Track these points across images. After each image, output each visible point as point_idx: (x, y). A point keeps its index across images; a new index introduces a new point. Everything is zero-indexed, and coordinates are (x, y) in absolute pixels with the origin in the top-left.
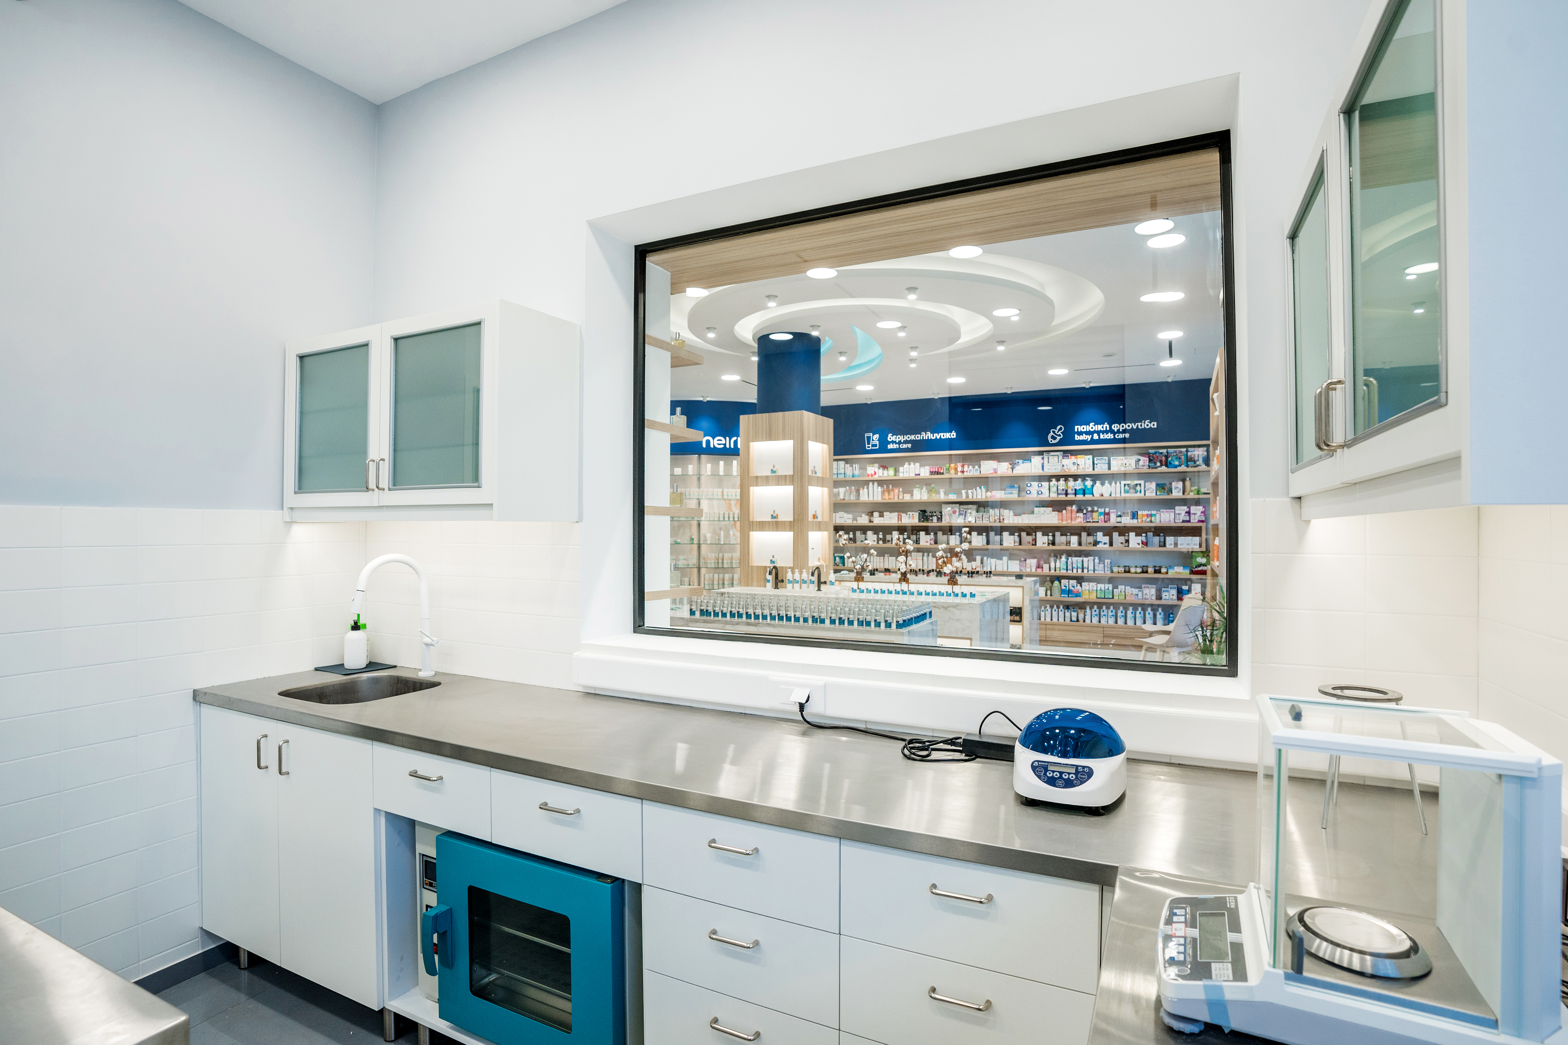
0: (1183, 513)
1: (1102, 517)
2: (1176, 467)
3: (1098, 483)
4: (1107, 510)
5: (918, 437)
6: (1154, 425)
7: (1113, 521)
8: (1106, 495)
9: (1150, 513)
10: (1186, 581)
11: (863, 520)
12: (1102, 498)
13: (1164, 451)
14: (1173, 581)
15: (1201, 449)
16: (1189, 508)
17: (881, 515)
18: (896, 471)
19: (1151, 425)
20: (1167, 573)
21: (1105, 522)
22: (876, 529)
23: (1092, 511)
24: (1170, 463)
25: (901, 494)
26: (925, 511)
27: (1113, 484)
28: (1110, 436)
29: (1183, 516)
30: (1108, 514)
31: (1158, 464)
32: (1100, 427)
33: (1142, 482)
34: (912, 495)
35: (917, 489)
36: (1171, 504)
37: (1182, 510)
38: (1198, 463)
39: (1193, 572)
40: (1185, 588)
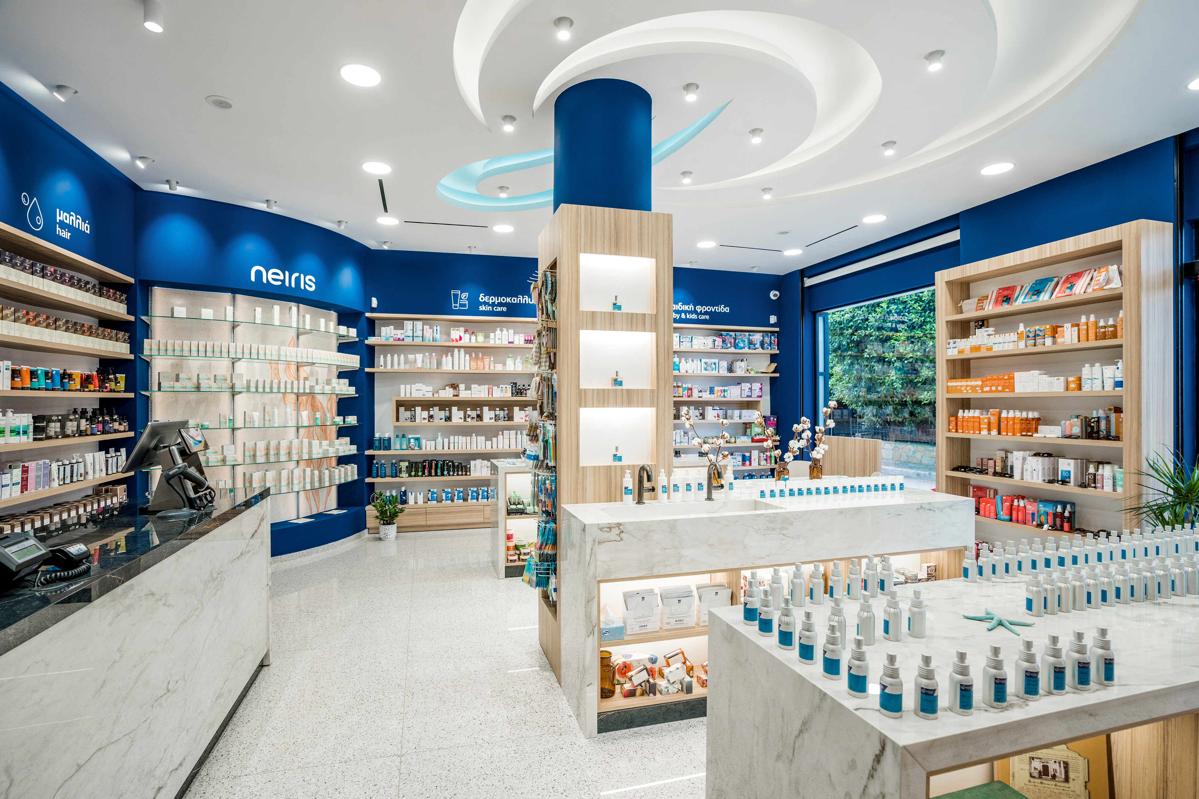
0: (747, 390)
1: (686, 392)
2: (741, 348)
3: (683, 360)
4: (690, 386)
5: (514, 300)
6: (727, 310)
7: (695, 397)
8: (690, 372)
9: (723, 388)
10: (750, 449)
11: (447, 394)
12: (687, 374)
13: (733, 334)
14: (739, 449)
15: (759, 334)
16: (751, 384)
17: (468, 388)
18: (487, 337)
19: (725, 310)
20: (735, 442)
21: (689, 397)
22: (463, 405)
23: (678, 387)
24: (737, 345)
25: (492, 364)
26: (516, 384)
27: (695, 361)
28: (694, 316)
29: (746, 392)
30: (691, 389)
31: (729, 345)
32: (686, 308)
33: (716, 361)
34: (504, 364)
35: (510, 359)
36: (739, 381)
37: (746, 386)
38: (756, 346)
39: (753, 441)
40: (747, 454)
